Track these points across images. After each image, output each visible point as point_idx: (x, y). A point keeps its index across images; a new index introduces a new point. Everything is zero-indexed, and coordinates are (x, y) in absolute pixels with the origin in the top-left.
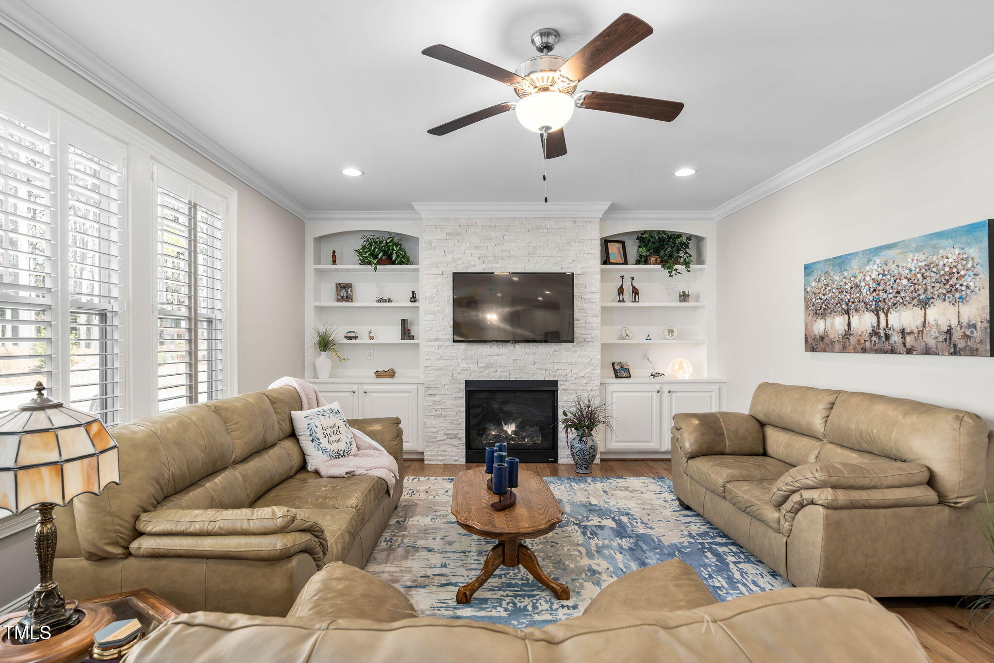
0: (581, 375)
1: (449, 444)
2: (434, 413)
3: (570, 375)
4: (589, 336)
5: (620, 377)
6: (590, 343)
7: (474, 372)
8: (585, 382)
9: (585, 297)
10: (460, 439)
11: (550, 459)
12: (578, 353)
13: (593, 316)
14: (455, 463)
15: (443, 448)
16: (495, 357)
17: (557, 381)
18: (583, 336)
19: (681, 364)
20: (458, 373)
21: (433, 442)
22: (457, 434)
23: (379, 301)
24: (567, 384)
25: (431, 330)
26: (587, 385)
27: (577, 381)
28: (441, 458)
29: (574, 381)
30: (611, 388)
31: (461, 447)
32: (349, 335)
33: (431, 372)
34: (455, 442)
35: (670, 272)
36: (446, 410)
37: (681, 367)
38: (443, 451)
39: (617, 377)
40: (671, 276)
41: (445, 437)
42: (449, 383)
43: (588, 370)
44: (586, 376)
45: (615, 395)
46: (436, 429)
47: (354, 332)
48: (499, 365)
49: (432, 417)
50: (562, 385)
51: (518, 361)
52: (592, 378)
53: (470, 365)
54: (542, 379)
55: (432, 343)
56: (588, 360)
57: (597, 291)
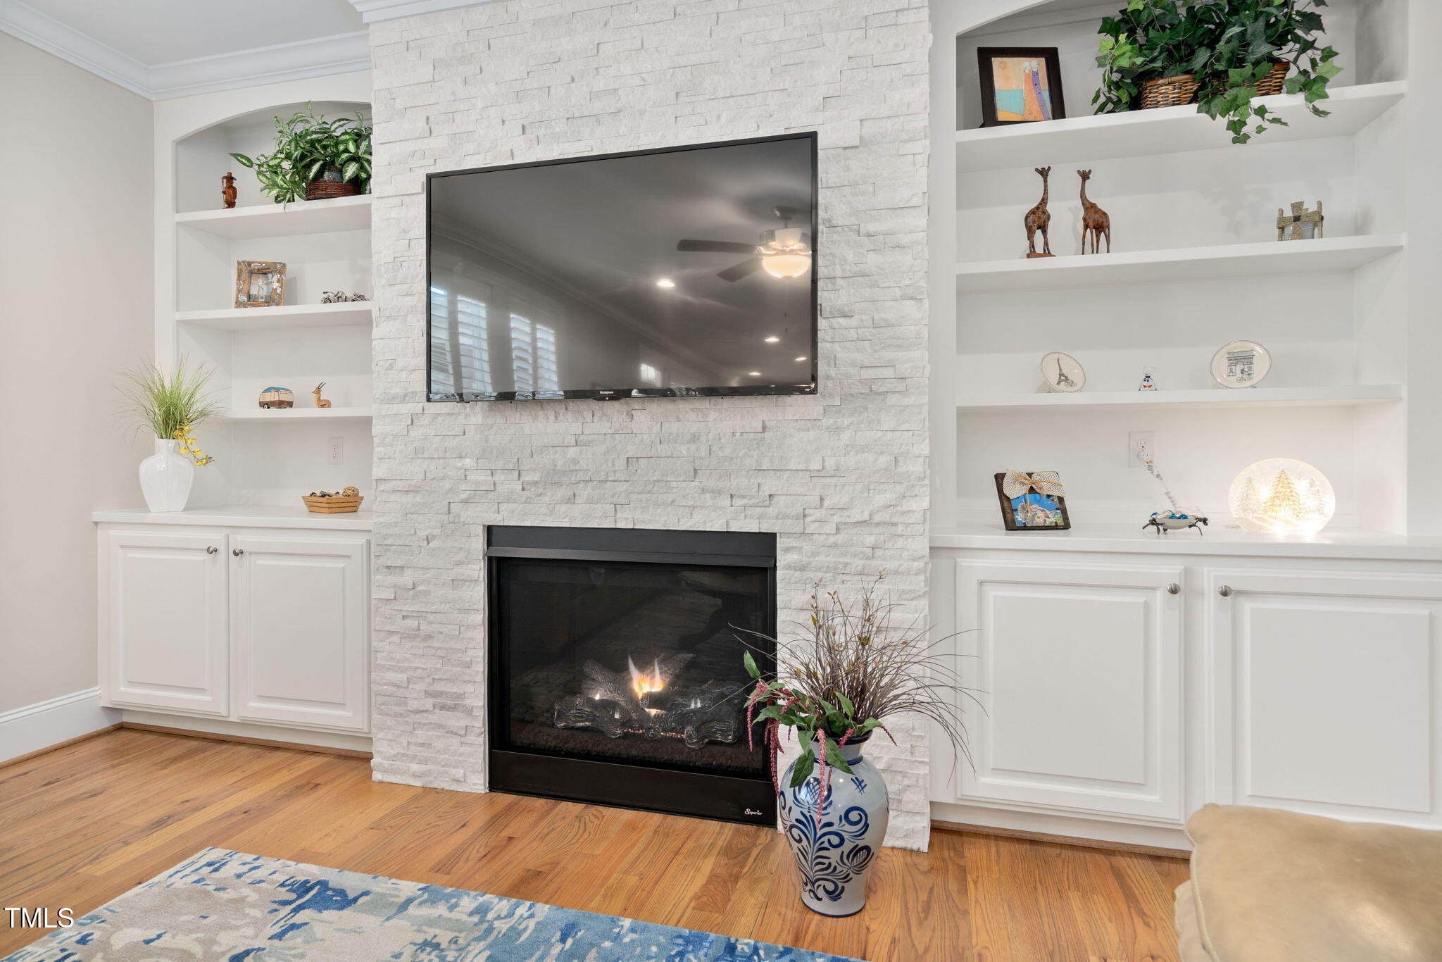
0: (857, 514)
1: (440, 726)
2: (400, 625)
3: (817, 514)
4: (888, 373)
5: (1025, 528)
6: (892, 400)
7: (508, 500)
8: (870, 540)
9: (872, 227)
10: (469, 711)
11: (748, 812)
12: (846, 436)
13: (904, 297)
14: (454, 787)
15: (422, 736)
16: (572, 452)
17: (774, 535)
18: (866, 374)
19: (1283, 479)
20: (465, 501)
21: (397, 715)
22: (461, 696)
23: (327, 300)
24: (807, 547)
25: (391, 367)
26: (878, 553)
27: (840, 538)
28: (415, 767)
29: (832, 540)
30: (975, 567)
31: (471, 738)
32: (270, 397)
33: (393, 498)
34: (456, 721)
35: (1236, 127)
36: (431, 617)
37: (1283, 493)
38: (422, 745)
39: (1011, 526)
40: (1240, 139)
41: (428, 703)
42: (437, 531)
43: (880, 499)
44: (877, 518)
45: (992, 593)
46: (404, 677)
47: (277, 390)
48: (581, 476)
49: (395, 639)
50: (787, 550)
51: (643, 462)
52: (900, 529)
53: (499, 478)
54: (717, 525)
55: (395, 408)
56: (883, 461)
57: (915, 201)
